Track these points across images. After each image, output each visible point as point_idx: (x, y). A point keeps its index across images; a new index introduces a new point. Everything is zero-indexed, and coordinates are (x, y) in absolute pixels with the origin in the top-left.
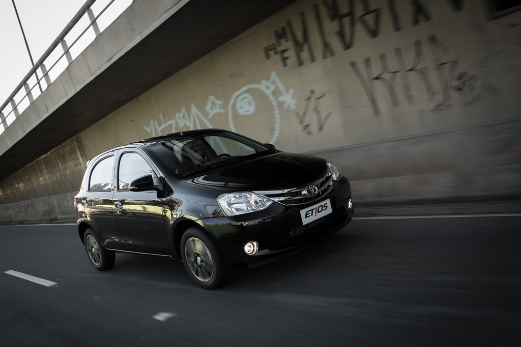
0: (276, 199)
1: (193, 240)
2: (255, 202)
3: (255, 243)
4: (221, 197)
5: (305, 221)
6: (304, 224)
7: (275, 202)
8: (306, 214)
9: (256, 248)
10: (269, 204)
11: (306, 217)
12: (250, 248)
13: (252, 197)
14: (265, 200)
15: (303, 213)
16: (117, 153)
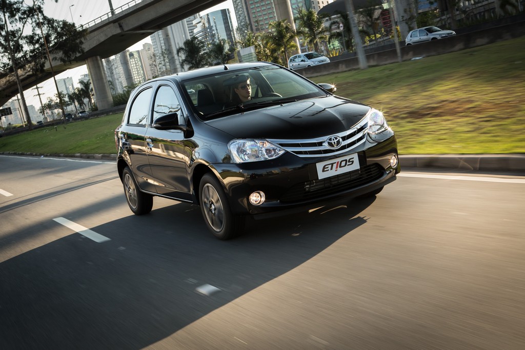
0: (290, 150)
1: (208, 186)
2: (266, 150)
3: (262, 193)
4: (232, 143)
5: (321, 175)
6: (319, 179)
7: (287, 153)
8: (324, 168)
9: (263, 199)
10: (282, 152)
11: (323, 171)
12: (257, 198)
13: (265, 145)
14: (278, 149)
15: (319, 166)
16: (155, 85)
